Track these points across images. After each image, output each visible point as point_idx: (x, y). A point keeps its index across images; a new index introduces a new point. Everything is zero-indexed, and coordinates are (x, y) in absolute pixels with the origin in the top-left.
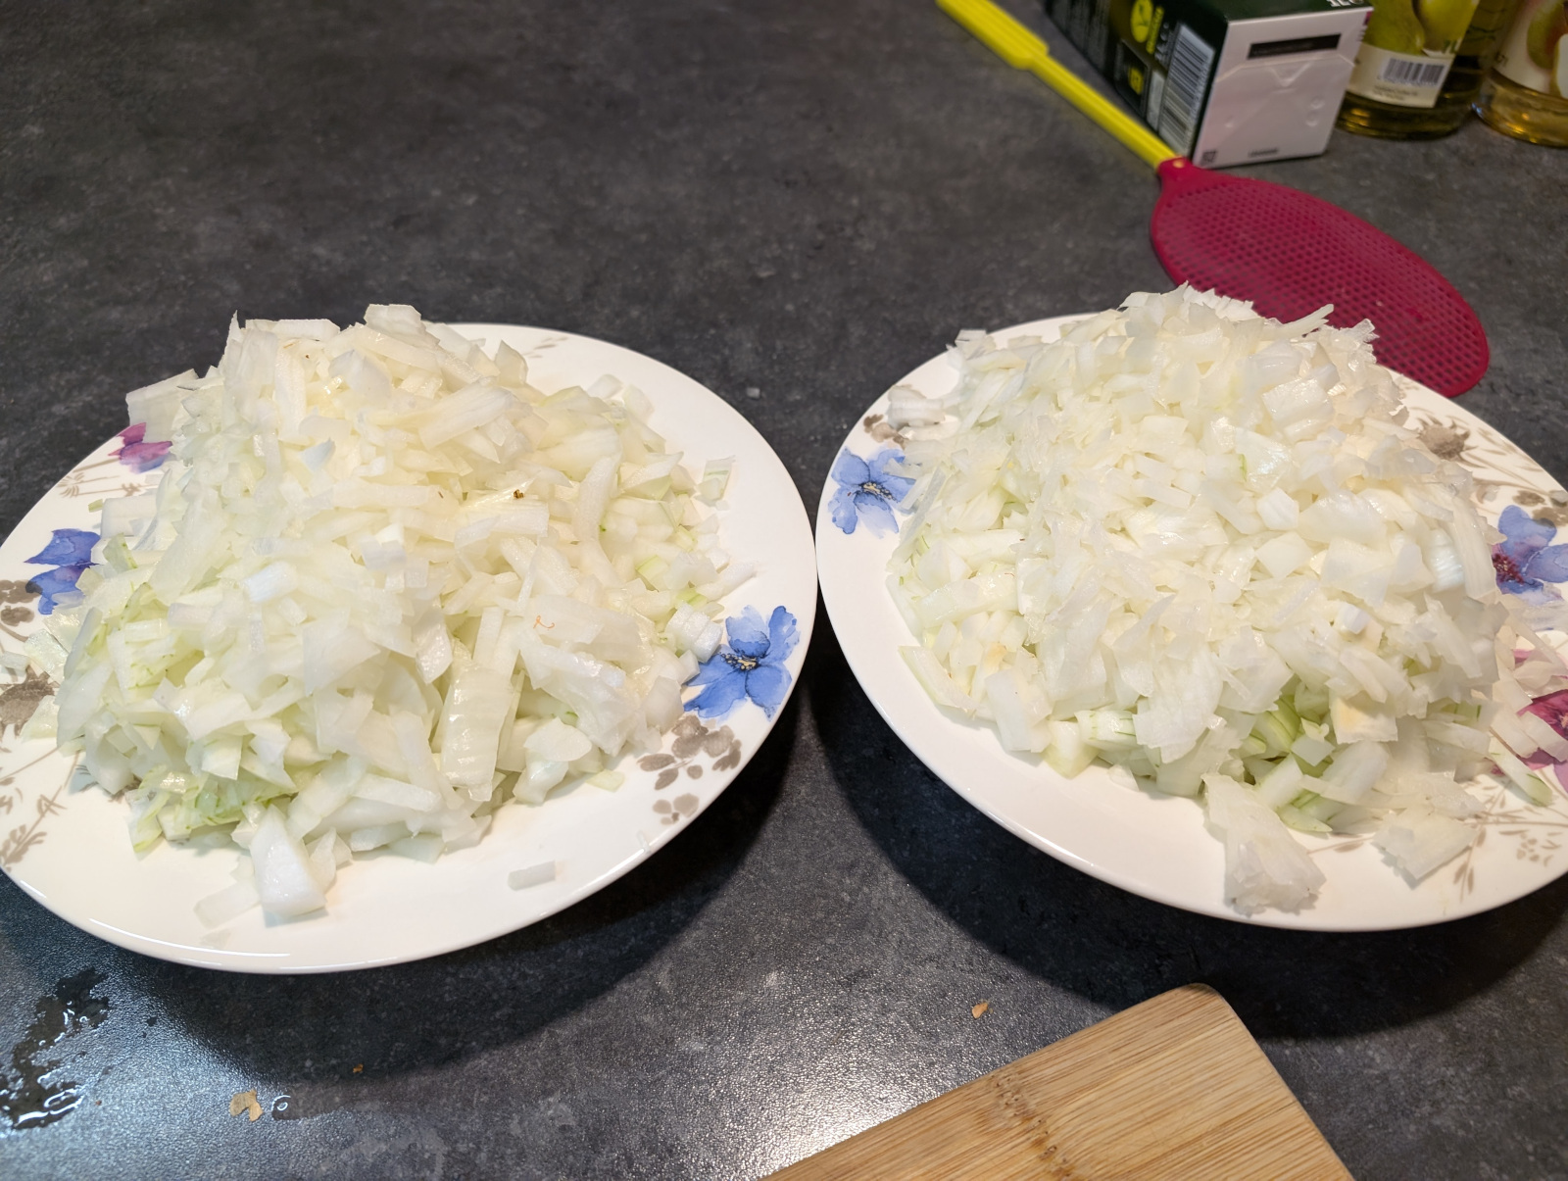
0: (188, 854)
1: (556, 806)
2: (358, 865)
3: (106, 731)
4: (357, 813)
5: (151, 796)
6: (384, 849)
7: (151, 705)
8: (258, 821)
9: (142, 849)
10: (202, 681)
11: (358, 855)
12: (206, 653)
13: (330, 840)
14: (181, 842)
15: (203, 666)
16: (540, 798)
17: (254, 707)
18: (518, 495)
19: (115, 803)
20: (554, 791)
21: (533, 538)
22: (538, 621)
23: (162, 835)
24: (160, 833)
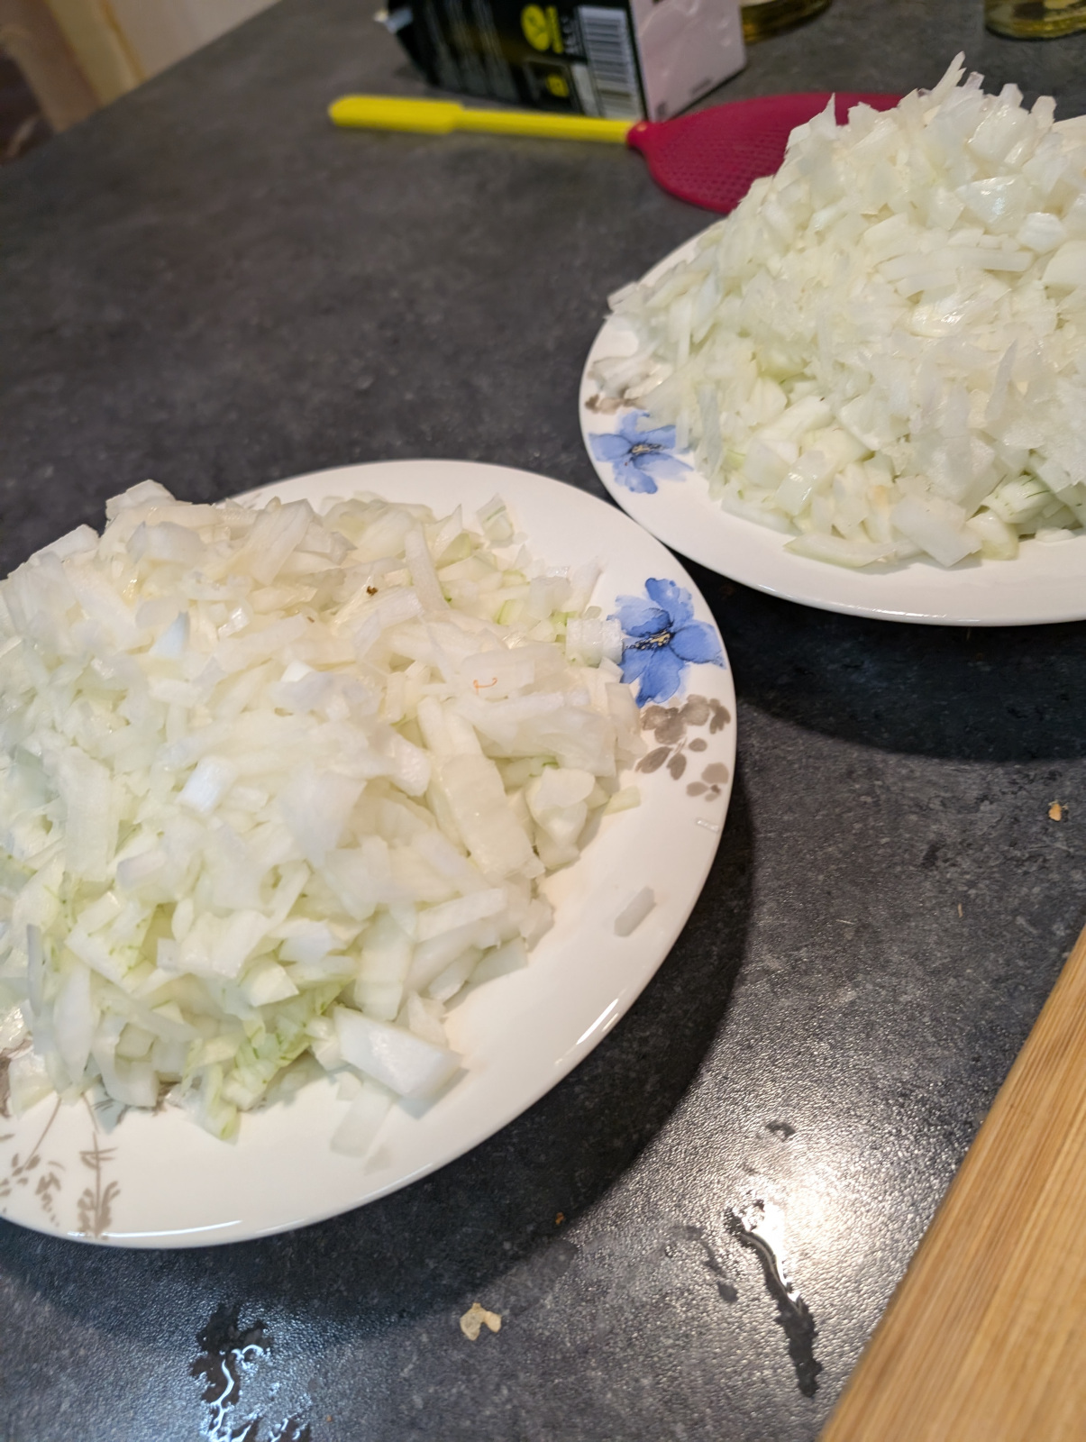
0: (276, 1111)
1: (592, 852)
2: (454, 1015)
3: (117, 1040)
4: (430, 958)
5: (197, 1084)
6: (467, 985)
7: (159, 977)
8: (333, 1030)
9: (228, 1134)
10: (193, 923)
11: (449, 1003)
12: (178, 896)
13: (417, 1004)
14: (261, 1103)
15: (184, 911)
16: (573, 851)
17: (269, 914)
18: (371, 591)
19: (161, 1115)
20: (584, 836)
21: (414, 621)
22: (477, 687)
23: (239, 1110)
24: (234, 1110)
